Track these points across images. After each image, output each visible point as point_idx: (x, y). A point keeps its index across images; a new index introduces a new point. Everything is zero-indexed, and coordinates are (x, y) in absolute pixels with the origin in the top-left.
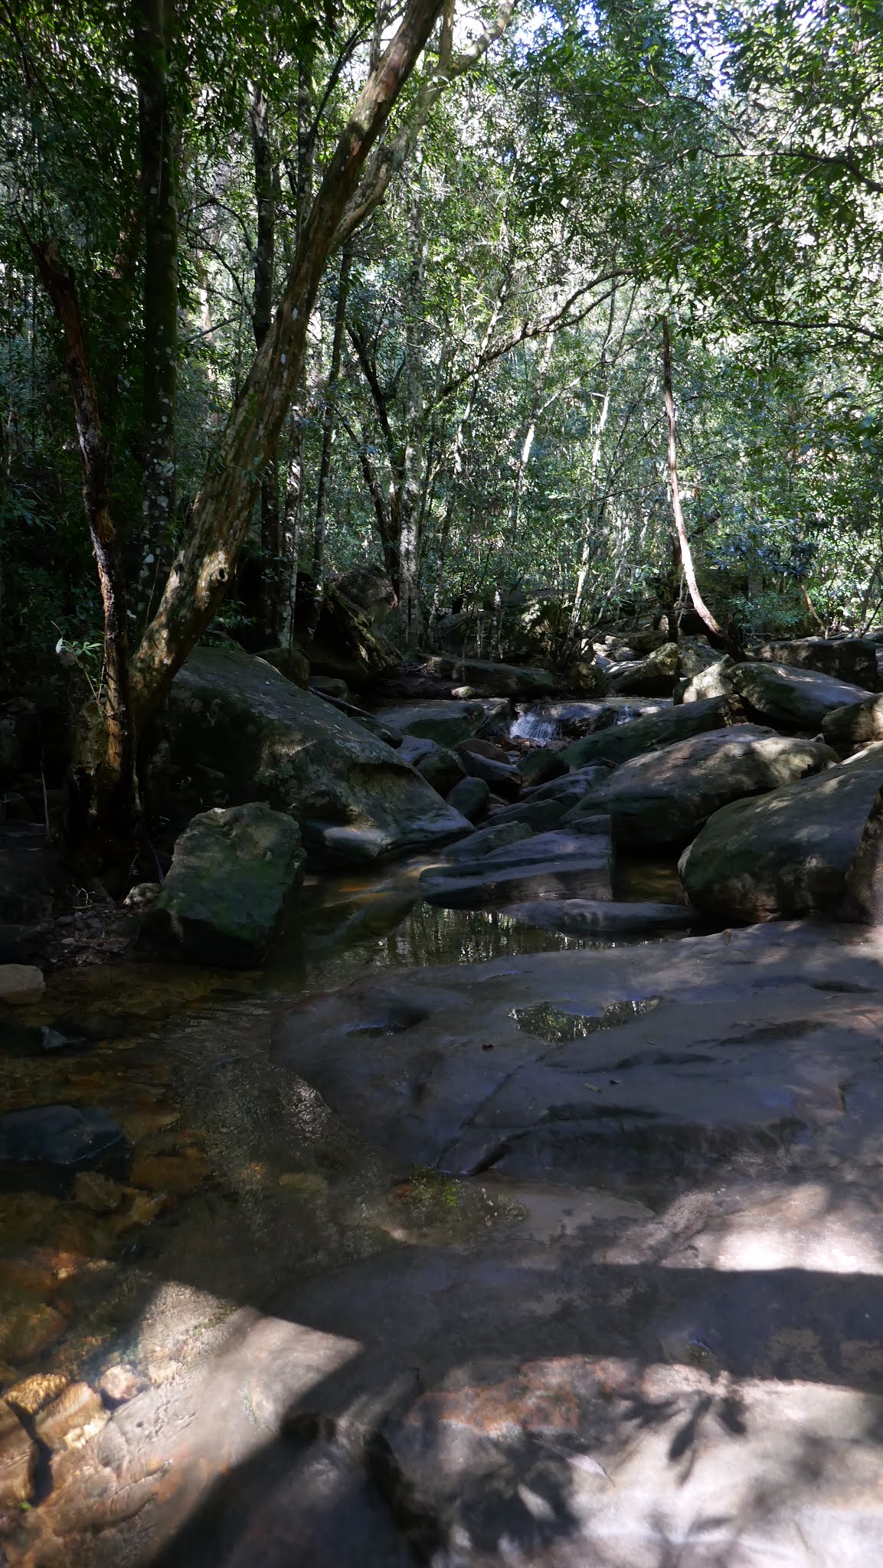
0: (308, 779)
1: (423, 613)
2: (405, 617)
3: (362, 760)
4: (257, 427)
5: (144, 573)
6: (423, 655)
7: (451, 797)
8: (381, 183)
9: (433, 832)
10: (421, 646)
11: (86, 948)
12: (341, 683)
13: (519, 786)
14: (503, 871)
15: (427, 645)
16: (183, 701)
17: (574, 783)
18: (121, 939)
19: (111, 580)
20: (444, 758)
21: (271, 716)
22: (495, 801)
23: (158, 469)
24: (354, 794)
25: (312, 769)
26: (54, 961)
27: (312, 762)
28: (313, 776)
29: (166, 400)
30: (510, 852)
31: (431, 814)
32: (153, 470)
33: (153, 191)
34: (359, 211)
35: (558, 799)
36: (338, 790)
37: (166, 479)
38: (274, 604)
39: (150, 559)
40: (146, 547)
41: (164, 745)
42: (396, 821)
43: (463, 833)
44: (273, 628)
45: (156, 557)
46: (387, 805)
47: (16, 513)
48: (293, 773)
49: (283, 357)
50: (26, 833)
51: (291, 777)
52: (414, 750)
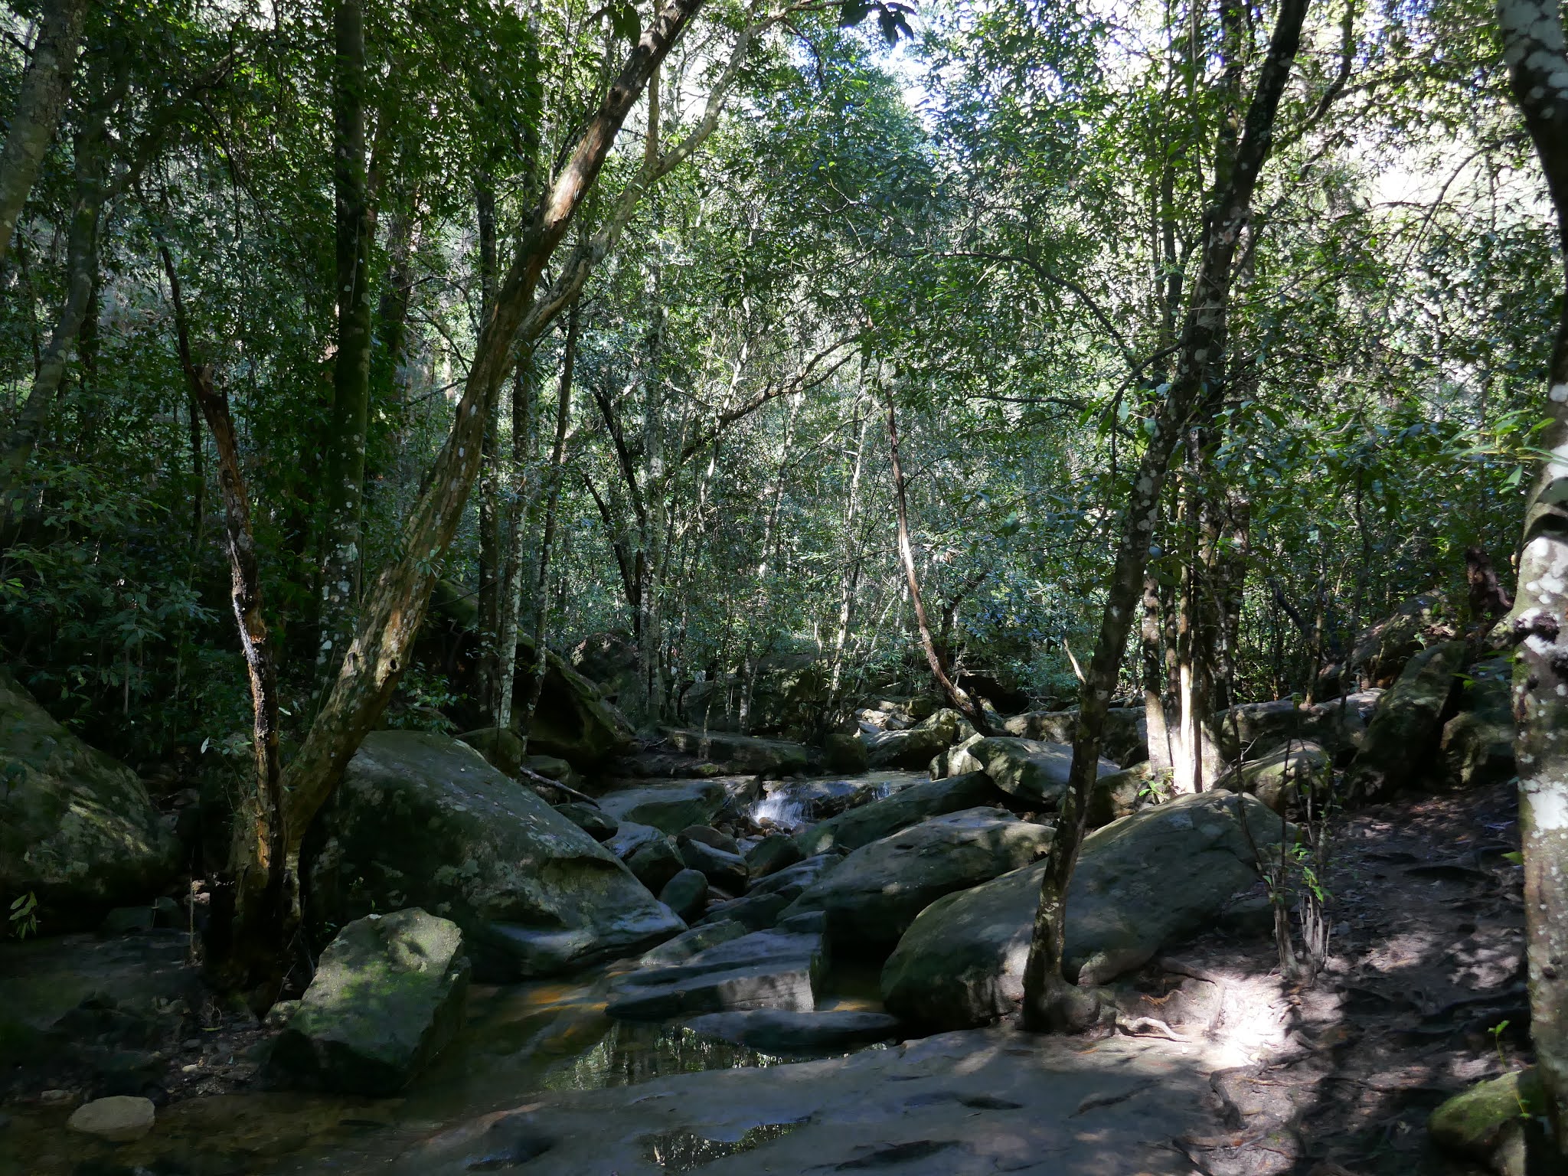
0: (494, 878)
1: (666, 682)
2: (646, 687)
3: (556, 854)
4: (434, 517)
5: (321, 660)
6: (663, 728)
7: (665, 892)
8: (578, 277)
9: (639, 934)
10: (662, 717)
11: (209, 1076)
12: (562, 764)
13: (746, 878)
14: (699, 978)
15: (669, 718)
16: (362, 792)
17: (801, 874)
18: (249, 1065)
19: (261, 679)
20: (660, 848)
21: (458, 808)
22: (714, 895)
23: (340, 554)
24: (546, 893)
25: (499, 865)
26: (170, 1091)
27: (500, 857)
28: (500, 874)
29: (351, 487)
30: (714, 955)
31: (635, 913)
32: (335, 555)
33: (347, 288)
34: (555, 304)
35: (782, 893)
36: (527, 889)
37: (348, 564)
38: (489, 679)
39: (328, 645)
40: (324, 633)
41: (333, 843)
42: (594, 922)
43: (671, 933)
44: (488, 704)
45: (334, 643)
46: (584, 904)
47: (177, 606)
48: (477, 870)
49: (461, 450)
50: (174, 944)
51: (475, 875)
52: (633, 838)
